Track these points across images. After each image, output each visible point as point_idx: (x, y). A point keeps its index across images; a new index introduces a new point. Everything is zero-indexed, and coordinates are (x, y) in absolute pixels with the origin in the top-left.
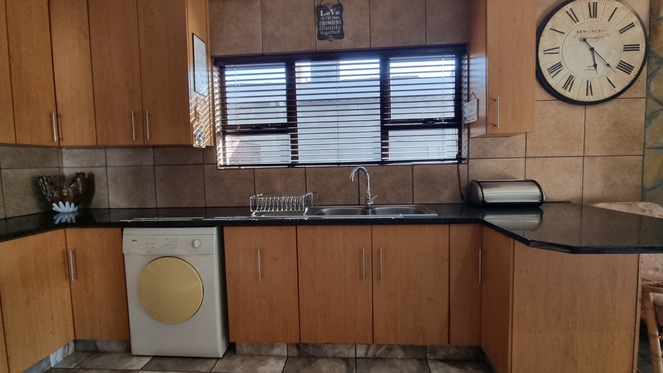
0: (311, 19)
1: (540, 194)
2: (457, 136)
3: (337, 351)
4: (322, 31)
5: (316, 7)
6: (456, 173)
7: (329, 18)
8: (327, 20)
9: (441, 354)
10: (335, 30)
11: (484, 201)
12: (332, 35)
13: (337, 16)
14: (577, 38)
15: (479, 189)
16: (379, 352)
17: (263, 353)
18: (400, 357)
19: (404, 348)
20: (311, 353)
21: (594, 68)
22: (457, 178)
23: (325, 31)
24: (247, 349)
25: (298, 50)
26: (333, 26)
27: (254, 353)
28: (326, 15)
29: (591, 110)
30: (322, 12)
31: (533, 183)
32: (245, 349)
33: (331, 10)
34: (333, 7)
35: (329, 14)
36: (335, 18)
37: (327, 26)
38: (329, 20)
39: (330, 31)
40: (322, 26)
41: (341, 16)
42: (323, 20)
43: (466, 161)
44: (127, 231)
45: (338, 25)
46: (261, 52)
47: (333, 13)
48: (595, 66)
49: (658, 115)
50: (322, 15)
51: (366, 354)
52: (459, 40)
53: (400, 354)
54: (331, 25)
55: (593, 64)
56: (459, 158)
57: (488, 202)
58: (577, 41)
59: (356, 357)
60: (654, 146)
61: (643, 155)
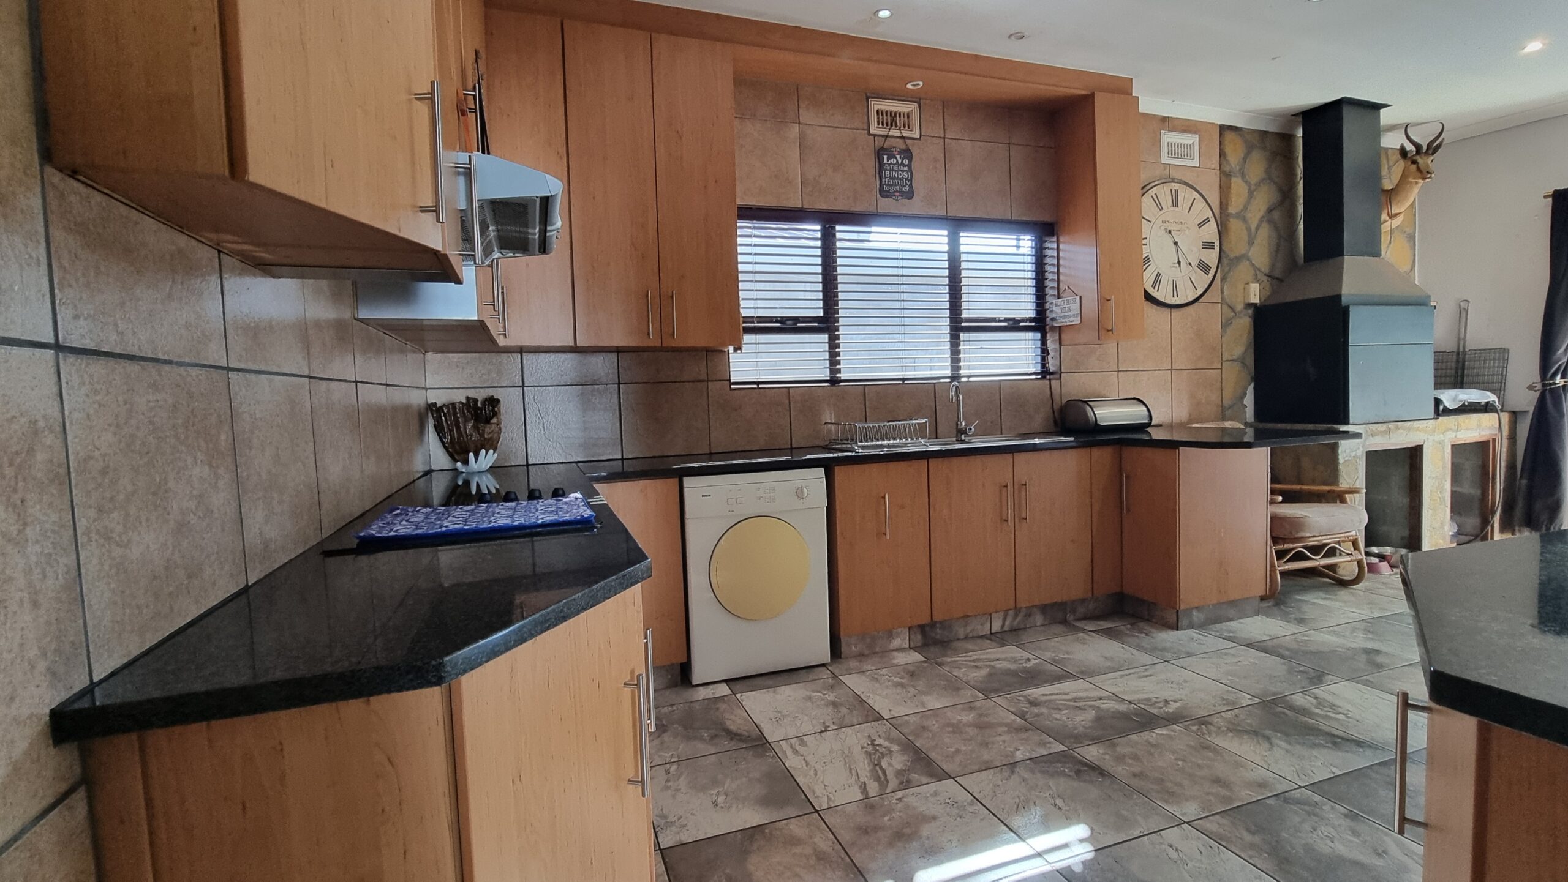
0: (871, 164)
1: (1146, 413)
3: (969, 628)
4: (885, 184)
5: (877, 149)
6: (1049, 393)
7: (895, 167)
8: (893, 170)
9: (1081, 610)
10: (903, 186)
11: (1096, 424)
12: (899, 192)
13: (904, 166)
14: (1163, 228)
15: (1088, 409)
16: (1016, 623)
17: (878, 649)
18: (1038, 624)
19: (1044, 609)
20: (938, 637)
21: (1177, 265)
23: (891, 185)
24: (856, 647)
25: (852, 209)
26: (900, 179)
27: (866, 652)
28: (891, 163)
29: (1176, 313)
30: (885, 157)
31: (1135, 401)
32: (853, 648)
33: (898, 157)
34: (900, 153)
35: (895, 162)
36: (902, 168)
37: (892, 178)
38: (895, 171)
39: (896, 185)
40: (886, 177)
41: (910, 166)
42: (887, 170)
43: (1057, 376)
45: (906, 179)
46: (800, 206)
47: (900, 162)
48: (1179, 262)
49: (1231, 323)
50: (885, 161)
51: (1003, 626)
52: (1047, 218)
53: (1039, 619)
54: (897, 178)
55: (1177, 261)
56: (1045, 373)
57: (1102, 424)
58: (1163, 232)
59: (991, 633)
60: (1230, 358)
61: (1221, 369)
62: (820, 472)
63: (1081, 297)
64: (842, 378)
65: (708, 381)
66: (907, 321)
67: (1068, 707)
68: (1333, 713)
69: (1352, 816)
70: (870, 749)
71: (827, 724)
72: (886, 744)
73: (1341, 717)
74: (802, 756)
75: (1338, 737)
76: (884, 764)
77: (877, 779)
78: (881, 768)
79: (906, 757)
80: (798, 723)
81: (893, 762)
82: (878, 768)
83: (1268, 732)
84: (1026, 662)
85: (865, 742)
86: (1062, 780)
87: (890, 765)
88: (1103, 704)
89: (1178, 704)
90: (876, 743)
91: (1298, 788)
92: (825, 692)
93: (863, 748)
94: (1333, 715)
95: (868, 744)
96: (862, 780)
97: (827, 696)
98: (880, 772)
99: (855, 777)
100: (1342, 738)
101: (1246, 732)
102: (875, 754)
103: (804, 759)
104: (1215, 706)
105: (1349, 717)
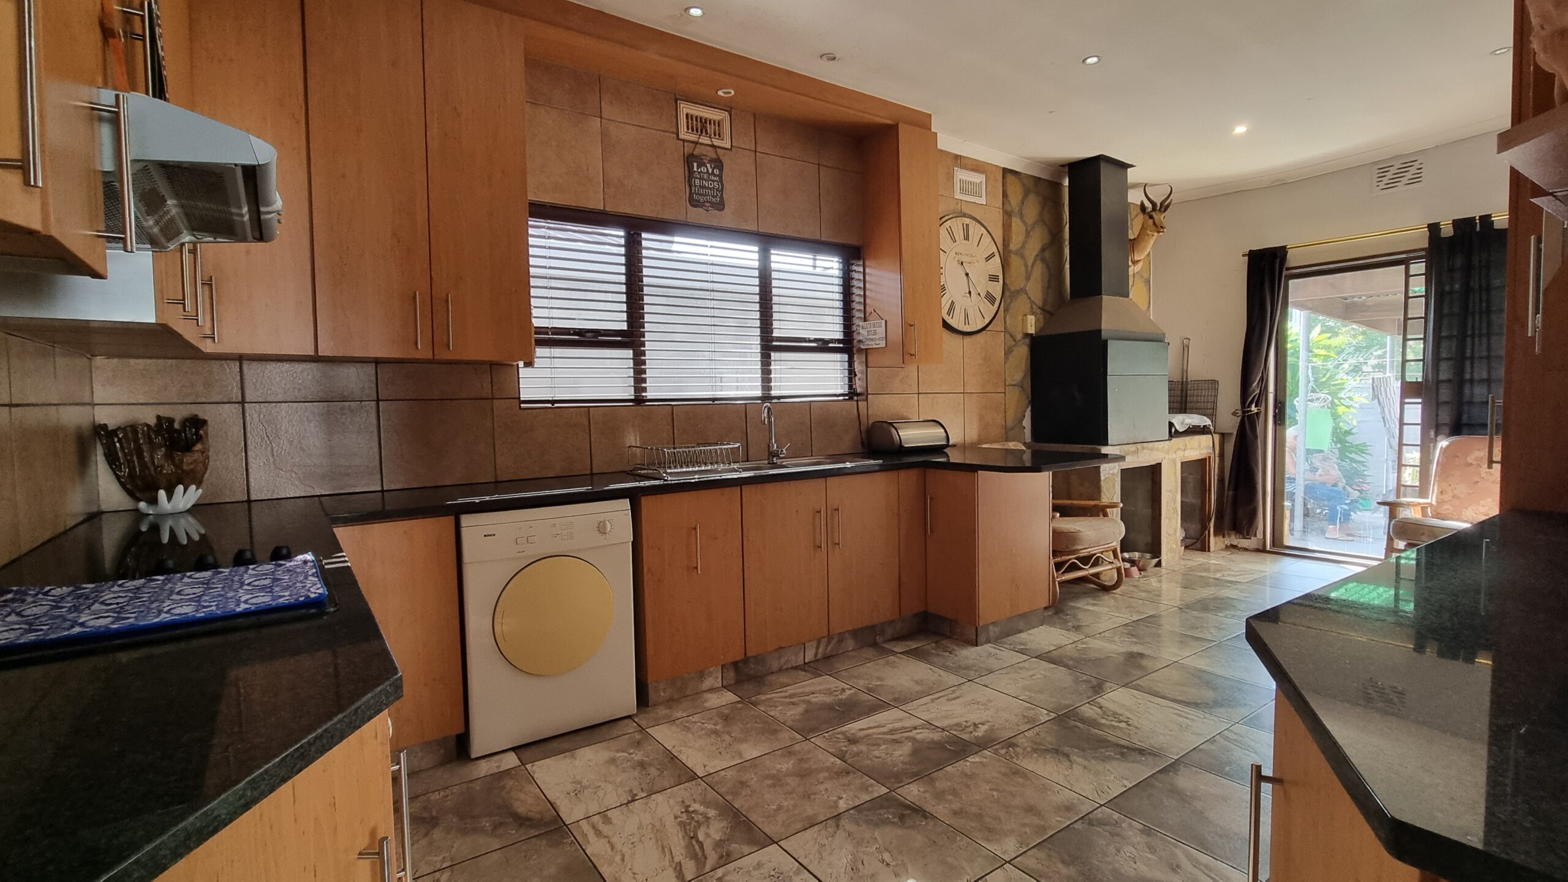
0: (680, 171)
1: (944, 434)
2: (847, 363)
3: (783, 660)
4: (695, 193)
5: (686, 155)
6: (856, 412)
7: (705, 176)
8: (703, 179)
9: (889, 632)
10: (713, 196)
11: (901, 446)
12: (710, 202)
13: (715, 176)
14: (956, 259)
15: (894, 431)
16: (828, 650)
17: (688, 692)
18: (850, 649)
19: (855, 633)
20: (752, 672)
21: (968, 295)
22: (857, 420)
23: (700, 195)
24: (665, 692)
25: (660, 216)
26: (710, 188)
27: (676, 696)
28: (701, 172)
29: (968, 340)
30: (695, 164)
31: (934, 423)
32: (662, 694)
33: (708, 165)
34: (710, 161)
35: (706, 170)
36: (713, 178)
37: (704, 187)
38: (706, 180)
39: (707, 196)
40: (696, 186)
41: (721, 176)
42: (697, 178)
43: (864, 397)
44: (466, 520)
45: (717, 190)
46: (602, 208)
47: (710, 171)
48: (970, 292)
49: (1012, 351)
50: (695, 169)
51: (816, 655)
52: (853, 241)
53: (850, 644)
54: (708, 188)
55: (967, 292)
56: (852, 394)
57: (906, 446)
58: (956, 263)
59: (805, 663)
60: (1013, 383)
61: (1005, 393)
62: (626, 503)
63: (886, 322)
64: (648, 397)
65: (493, 399)
66: (717, 339)
67: (886, 742)
68: (1117, 722)
69: (1147, 831)
70: (684, 817)
71: (635, 792)
72: (701, 809)
73: (1123, 725)
74: (605, 837)
75: (1123, 747)
76: (701, 837)
77: (694, 856)
78: (698, 841)
79: (724, 824)
80: (601, 794)
81: (712, 832)
82: (694, 842)
83: (1066, 749)
84: (841, 694)
85: (678, 809)
86: (887, 829)
87: (707, 835)
88: (918, 733)
89: (986, 727)
90: (691, 809)
91: (1098, 807)
92: (632, 751)
93: (676, 817)
94: (1116, 724)
95: (682, 812)
96: (677, 860)
97: (633, 755)
98: (697, 847)
99: (668, 856)
100: (1127, 748)
101: (1047, 751)
102: (690, 824)
103: (609, 842)
104: (1018, 725)
105: (1129, 725)
